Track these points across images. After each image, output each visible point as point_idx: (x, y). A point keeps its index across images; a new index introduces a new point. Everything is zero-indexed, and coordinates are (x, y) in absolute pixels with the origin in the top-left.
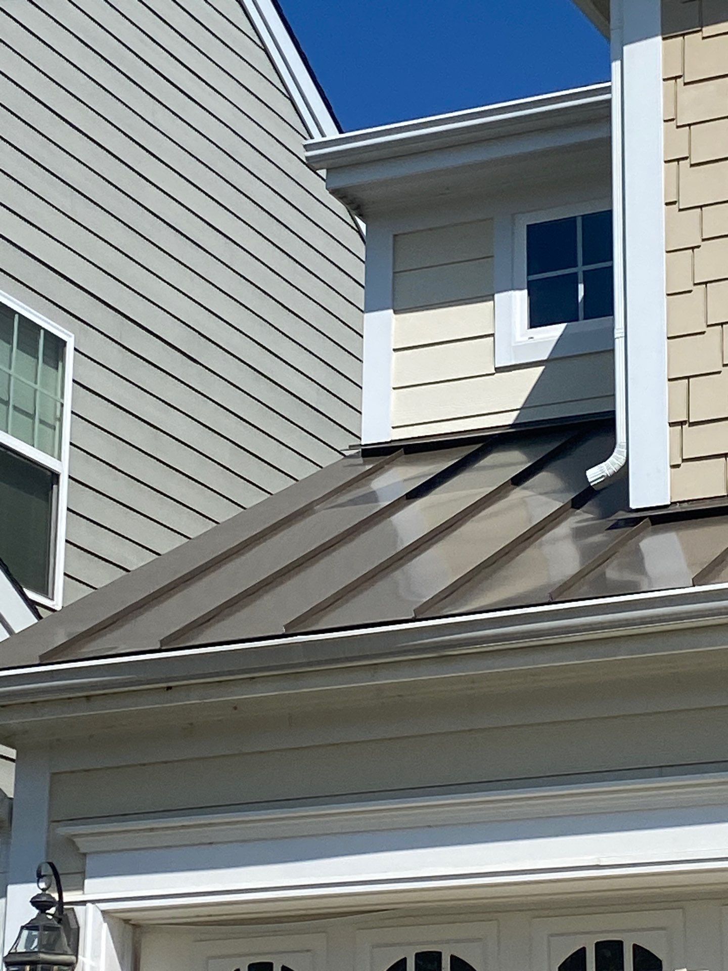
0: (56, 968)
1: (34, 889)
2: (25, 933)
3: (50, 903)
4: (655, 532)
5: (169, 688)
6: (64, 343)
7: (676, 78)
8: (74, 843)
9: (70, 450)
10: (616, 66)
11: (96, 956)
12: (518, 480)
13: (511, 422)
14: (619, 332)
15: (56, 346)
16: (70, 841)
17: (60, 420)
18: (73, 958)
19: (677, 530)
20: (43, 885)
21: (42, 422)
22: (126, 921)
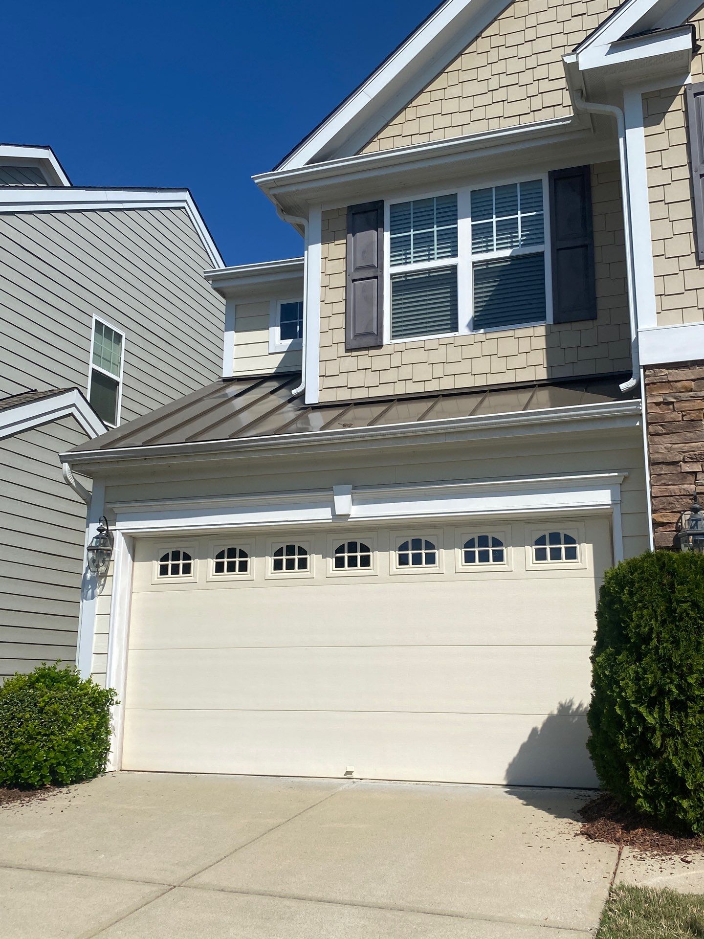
0: (105, 551)
1: (98, 525)
2: (95, 540)
3: (104, 530)
4: (313, 412)
5: (145, 459)
6: (122, 336)
7: (325, 258)
8: (113, 510)
9: (123, 374)
10: (306, 252)
11: (119, 547)
12: (272, 392)
13: (273, 372)
14: (304, 344)
15: (119, 337)
16: (112, 509)
17: (120, 363)
18: (111, 548)
19: (320, 411)
20: (101, 524)
21: (113, 364)
22: (131, 536)
